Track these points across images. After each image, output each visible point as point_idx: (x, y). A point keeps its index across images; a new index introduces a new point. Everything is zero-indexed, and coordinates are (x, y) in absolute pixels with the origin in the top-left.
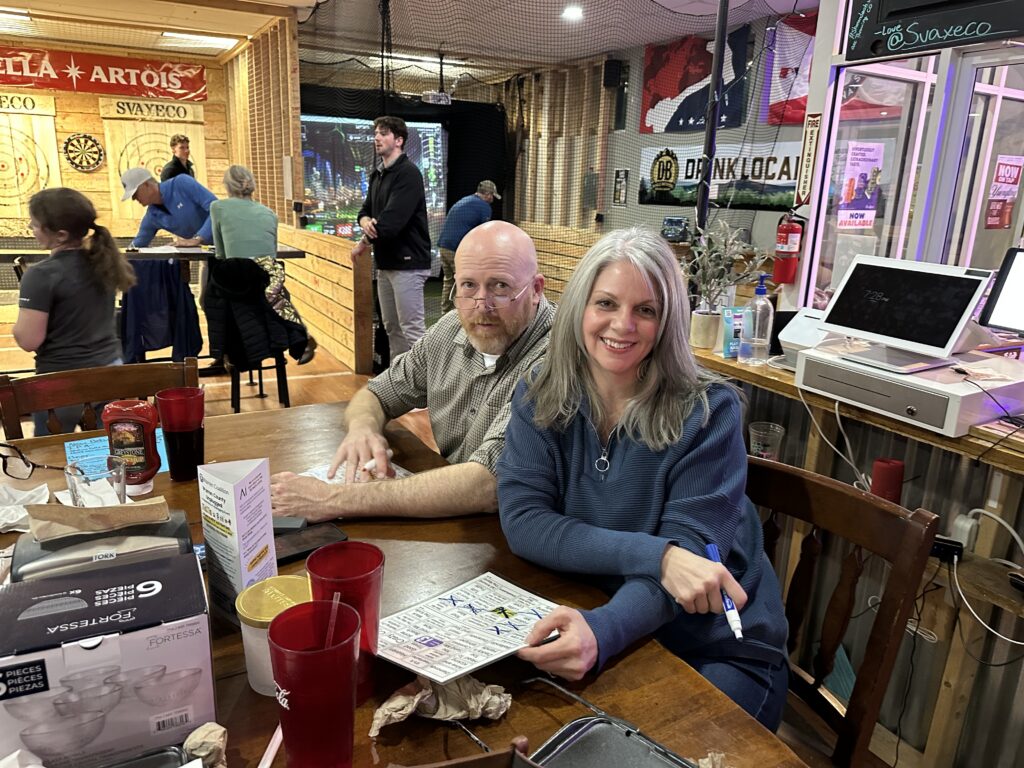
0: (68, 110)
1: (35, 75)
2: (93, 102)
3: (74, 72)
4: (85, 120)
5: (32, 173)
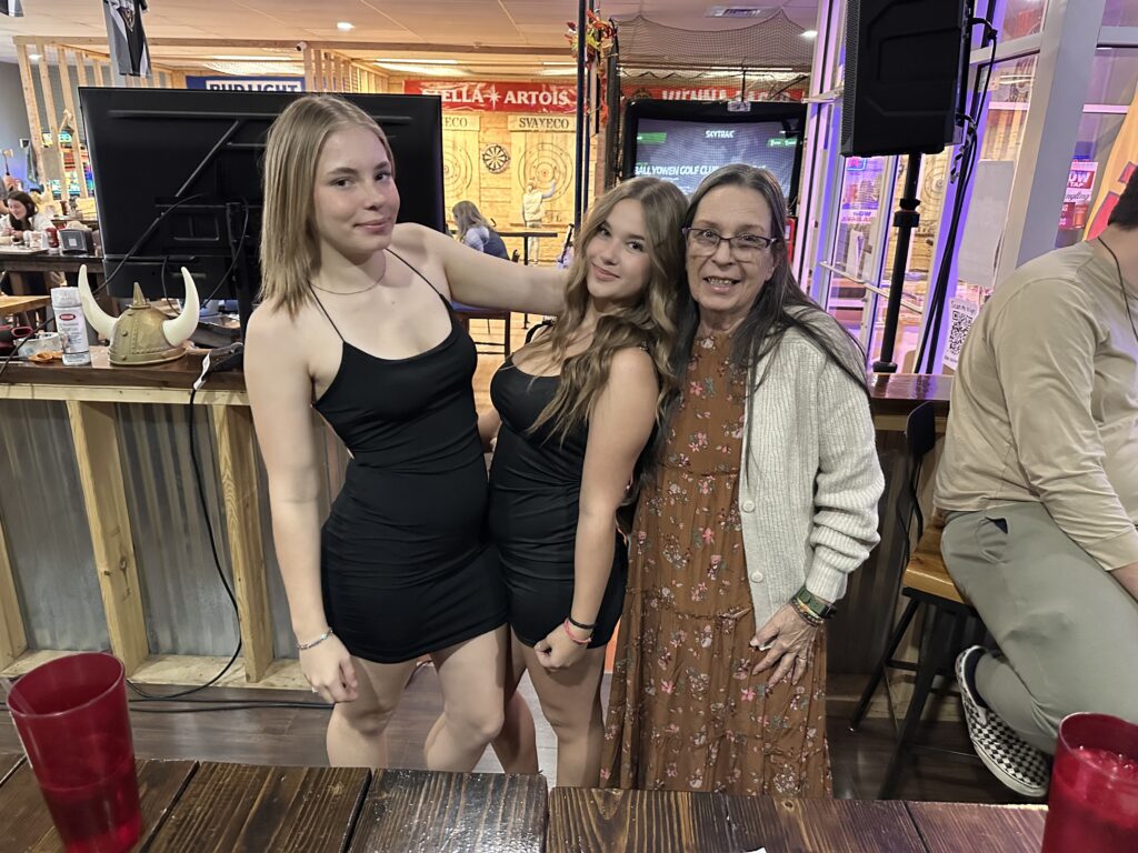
0: (488, 126)
1: (469, 101)
2: (505, 120)
3: (494, 97)
4: (498, 133)
5: (463, 175)
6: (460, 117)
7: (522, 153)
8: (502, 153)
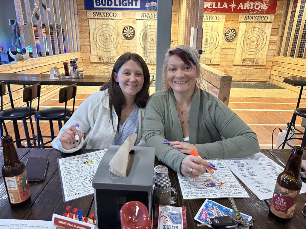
0: (230, 19)
1: (221, 8)
2: (238, 17)
3: (233, 6)
4: (233, 23)
5: (214, 43)
6: (216, 16)
7: (244, 32)
8: (234, 32)
